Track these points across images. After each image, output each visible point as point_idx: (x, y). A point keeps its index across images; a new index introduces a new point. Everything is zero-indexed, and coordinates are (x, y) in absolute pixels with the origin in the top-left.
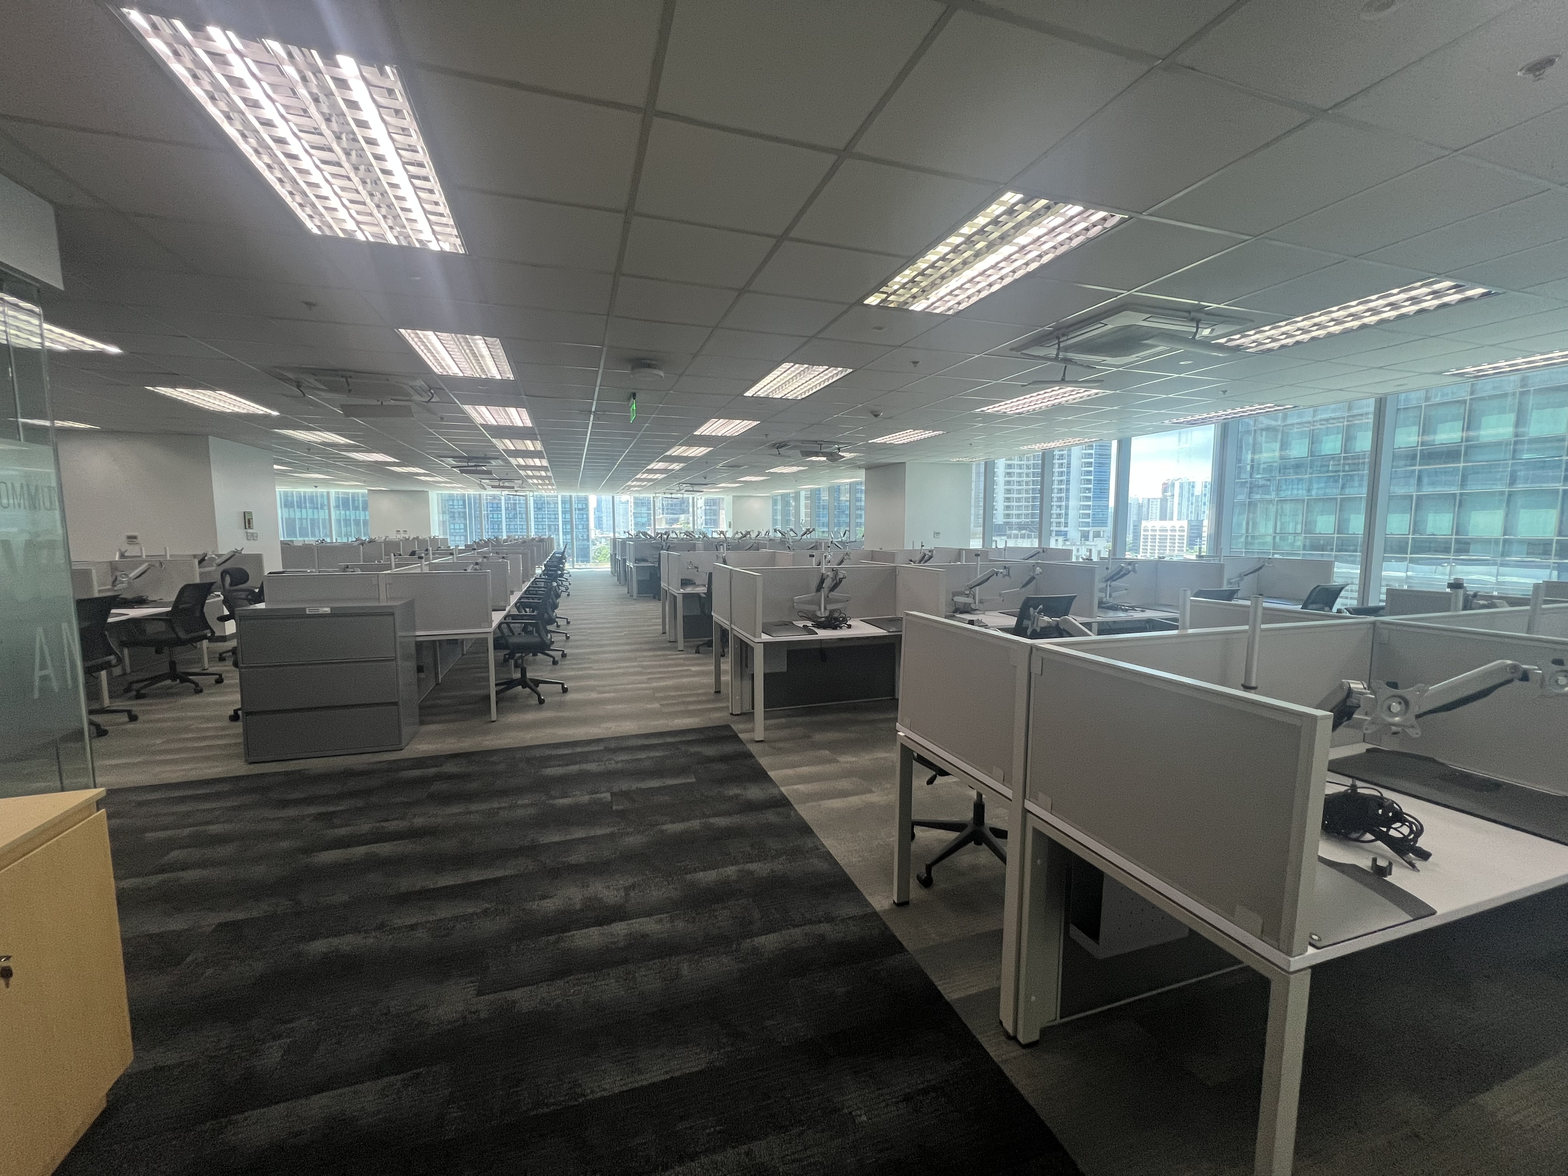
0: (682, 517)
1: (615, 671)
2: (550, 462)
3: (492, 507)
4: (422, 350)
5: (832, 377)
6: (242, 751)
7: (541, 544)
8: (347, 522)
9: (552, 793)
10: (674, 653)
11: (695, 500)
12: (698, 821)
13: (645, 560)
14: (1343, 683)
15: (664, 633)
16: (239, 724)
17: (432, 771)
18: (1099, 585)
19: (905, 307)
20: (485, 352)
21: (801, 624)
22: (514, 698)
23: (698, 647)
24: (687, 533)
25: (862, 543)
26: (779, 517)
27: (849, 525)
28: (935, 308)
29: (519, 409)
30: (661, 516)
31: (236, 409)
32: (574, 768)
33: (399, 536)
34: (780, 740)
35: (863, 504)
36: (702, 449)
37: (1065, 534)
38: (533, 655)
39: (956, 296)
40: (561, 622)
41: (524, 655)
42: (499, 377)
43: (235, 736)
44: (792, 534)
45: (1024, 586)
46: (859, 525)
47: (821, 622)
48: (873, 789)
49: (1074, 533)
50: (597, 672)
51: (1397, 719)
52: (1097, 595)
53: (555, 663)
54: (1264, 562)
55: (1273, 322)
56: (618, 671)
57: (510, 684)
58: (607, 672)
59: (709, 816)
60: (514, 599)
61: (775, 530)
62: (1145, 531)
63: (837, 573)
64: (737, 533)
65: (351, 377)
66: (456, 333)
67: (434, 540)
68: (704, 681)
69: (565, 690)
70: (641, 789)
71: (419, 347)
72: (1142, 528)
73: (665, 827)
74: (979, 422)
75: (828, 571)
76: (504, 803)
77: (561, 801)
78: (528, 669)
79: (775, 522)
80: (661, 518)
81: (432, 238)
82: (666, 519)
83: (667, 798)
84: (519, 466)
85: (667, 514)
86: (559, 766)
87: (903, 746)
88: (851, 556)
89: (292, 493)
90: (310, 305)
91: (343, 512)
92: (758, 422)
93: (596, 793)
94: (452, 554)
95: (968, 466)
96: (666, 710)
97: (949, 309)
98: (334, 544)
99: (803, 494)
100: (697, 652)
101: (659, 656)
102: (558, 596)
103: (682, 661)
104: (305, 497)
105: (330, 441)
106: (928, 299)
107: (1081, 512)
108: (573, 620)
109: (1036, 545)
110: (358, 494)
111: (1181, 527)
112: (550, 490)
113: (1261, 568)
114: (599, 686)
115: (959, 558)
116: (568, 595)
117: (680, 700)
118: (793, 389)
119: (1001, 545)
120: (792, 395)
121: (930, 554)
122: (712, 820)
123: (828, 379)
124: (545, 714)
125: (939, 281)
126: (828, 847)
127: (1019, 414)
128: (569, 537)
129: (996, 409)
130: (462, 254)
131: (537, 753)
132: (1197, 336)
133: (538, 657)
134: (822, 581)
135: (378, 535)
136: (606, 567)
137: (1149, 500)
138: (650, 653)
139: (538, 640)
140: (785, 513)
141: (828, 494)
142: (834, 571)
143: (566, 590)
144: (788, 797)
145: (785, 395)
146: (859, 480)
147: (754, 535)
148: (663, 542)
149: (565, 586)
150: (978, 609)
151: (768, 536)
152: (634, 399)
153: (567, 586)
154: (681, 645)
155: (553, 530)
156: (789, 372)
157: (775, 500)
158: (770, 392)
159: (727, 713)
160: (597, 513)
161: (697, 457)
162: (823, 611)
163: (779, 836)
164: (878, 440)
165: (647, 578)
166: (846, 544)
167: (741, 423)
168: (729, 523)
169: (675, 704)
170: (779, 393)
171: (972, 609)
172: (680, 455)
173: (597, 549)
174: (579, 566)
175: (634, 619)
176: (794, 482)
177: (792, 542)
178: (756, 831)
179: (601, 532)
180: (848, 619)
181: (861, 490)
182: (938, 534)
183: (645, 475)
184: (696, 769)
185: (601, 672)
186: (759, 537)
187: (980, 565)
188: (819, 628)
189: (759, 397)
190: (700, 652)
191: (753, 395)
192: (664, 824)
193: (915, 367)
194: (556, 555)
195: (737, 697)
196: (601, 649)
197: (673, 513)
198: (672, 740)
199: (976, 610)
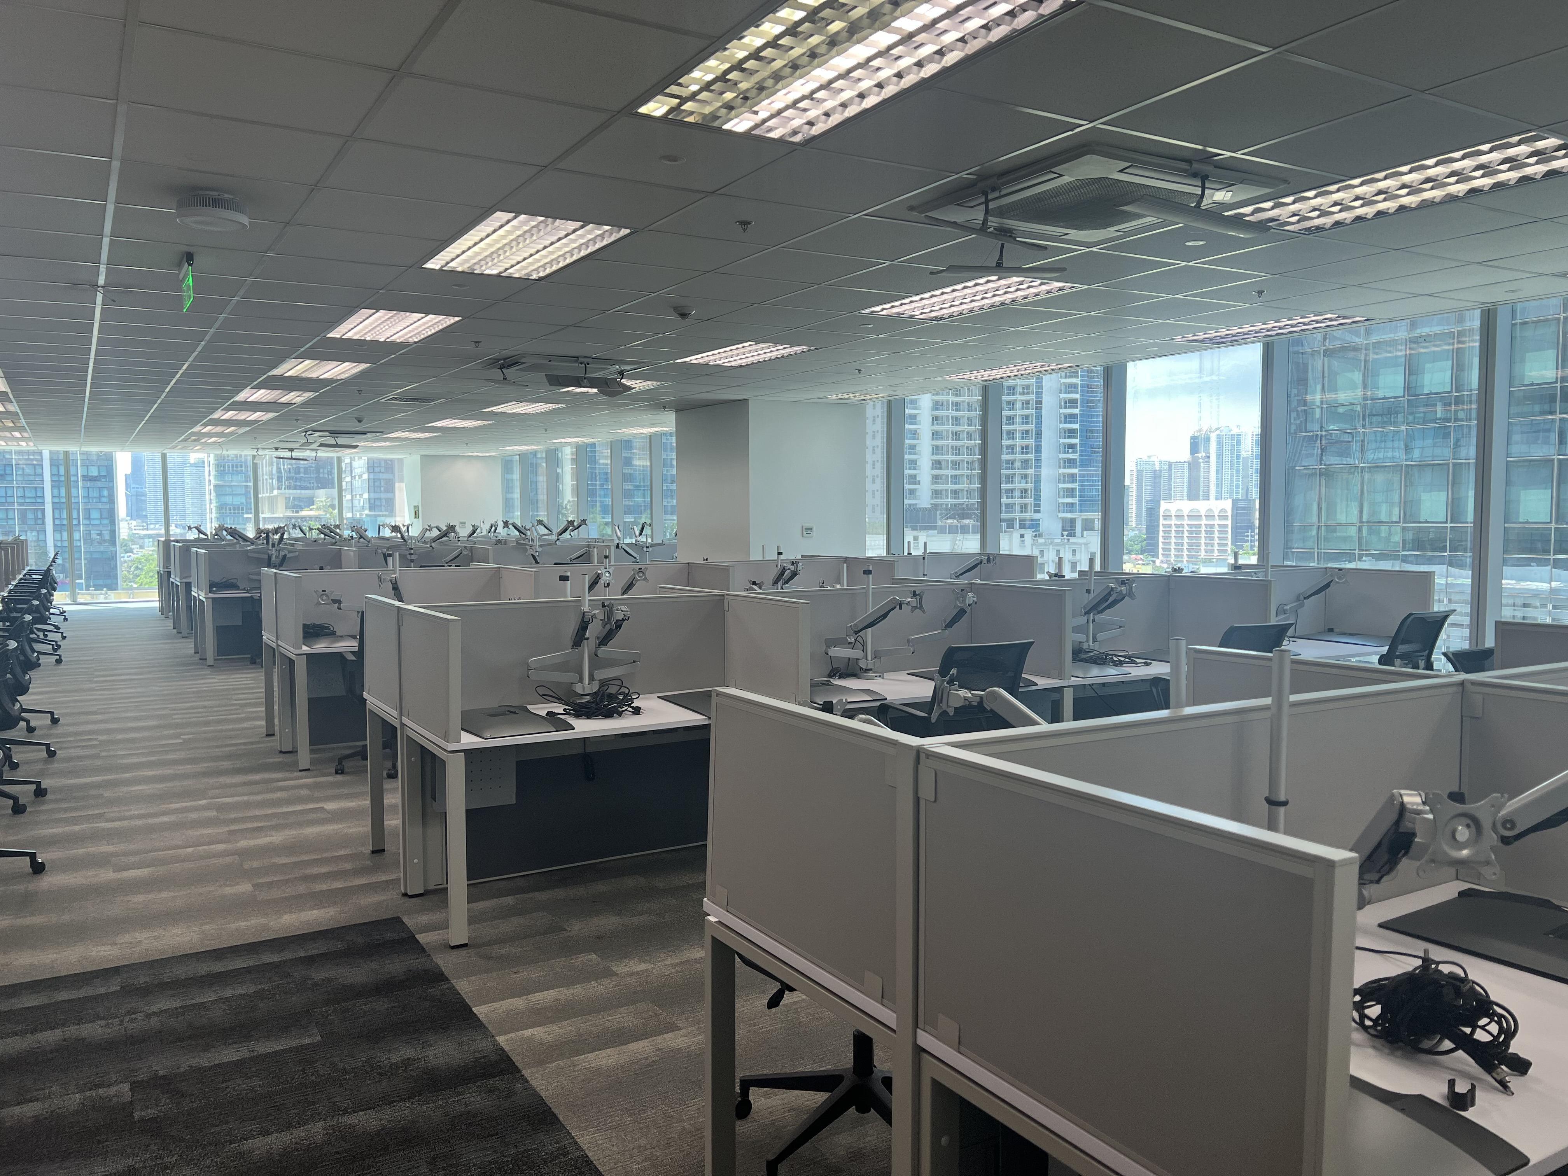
0: (322, 496)
1: (157, 820)
5: (594, 240)
10: (288, 775)
11: (344, 463)
12: (320, 1124)
13: (233, 586)
14: (1393, 795)
15: (270, 735)
18: (1072, 621)
19: (716, 124)
21: (541, 710)
23: (340, 761)
24: (326, 530)
25: (673, 547)
26: (517, 495)
27: (649, 510)
28: (770, 130)
30: (275, 492)
32: (50, 1037)
34: (501, 941)
35: (674, 471)
36: (347, 365)
37: (1035, 525)
39: (805, 110)
40: (36, 721)
44: (543, 531)
45: (949, 625)
46: (667, 513)
47: (581, 705)
48: (680, 1024)
49: (1050, 523)
50: (116, 824)
51: (1465, 852)
52: (1071, 638)
53: (18, 809)
54: (1331, 575)
55: (1320, 185)
56: (165, 819)
58: (139, 822)
59: (346, 1112)
61: (506, 524)
62: (1166, 517)
63: (611, 611)
64: (429, 528)
68: (351, 831)
69: (38, 868)
70: (199, 1070)
72: (1161, 514)
73: (247, 1145)
74: (872, 332)
75: (594, 607)
79: (508, 504)
80: (275, 496)
82: (287, 499)
83: (256, 1082)
85: (289, 488)
87: (714, 939)
88: (647, 574)
92: (457, 319)
93: (99, 1086)
95: (856, 409)
96: (263, 896)
97: (795, 133)
99: (564, 453)
100: (340, 771)
101: (256, 783)
103: (304, 792)
106: (756, 113)
107: (1061, 486)
108: (66, 714)
109: (977, 548)
111: (1221, 511)
112: (20, 440)
113: (1328, 585)
114: (116, 854)
115: (836, 577)
116: (59, 662)
117: (298, 873)
118: (520, 258)
119: (919, 549)
120: (518, 271)
121: (792, 568)
122: (351, 1120)
123: (586, 244)
125: (769, 83)
126: (585, 1147)
127: (936, 319)
129: (896, 310)
132: (1205, 202)
134: (584, 626)
136: (150, 599)
137: (1170, 464)
140: (529, 486)
141: (609, 454)
142: (604, 606)
143: (55, 650)
144: (510, 1054)
145: (506, 270)
146: (664, 429)
147: (463, 532)
148: (273, 552)
149: (54, 643)
150: (871, 669)
151: (496, 534)
152: (190, 265)
153: (56, 642)
154: (304, 757)
155: (32, 522)
156: (507, 227)
157: (507, 465)
158: (475, 264)
159: (394, 893)
160: (133, 486)
161: (338, 380)
162: (587, 683)
163: (489, 1136)
164: (694, 359)
165: (239, 622)
166: (645, 549)
167: (422, 318)
168: (415, 507)
169: (286, 882)
170: (493, 265)
171: (861, 668)
172: (303, 375)
173: (131, 561)
174: (93, 598)
175: (205, 707)
176: (544, 432)
177: (541, 546)
178: (441, 1131)
179: (145, 524)
180: (633, 697)
181: (669, 447)
182: (809, 532)
183: (231, 413)
184: (323, 1016)
185: (125, 823)
186: (476, 537)
187: (873, 588)
188: (578, 716)
189: (453, 272)
190: (346, 770)
191: (443, 267)
192: (246, 1139)
193: (744, 230)
194: (34, 576)
195: (416, 861)
196: (127, 775)
197: (301, 488)
198: (275, 958)
199: (867, 670)
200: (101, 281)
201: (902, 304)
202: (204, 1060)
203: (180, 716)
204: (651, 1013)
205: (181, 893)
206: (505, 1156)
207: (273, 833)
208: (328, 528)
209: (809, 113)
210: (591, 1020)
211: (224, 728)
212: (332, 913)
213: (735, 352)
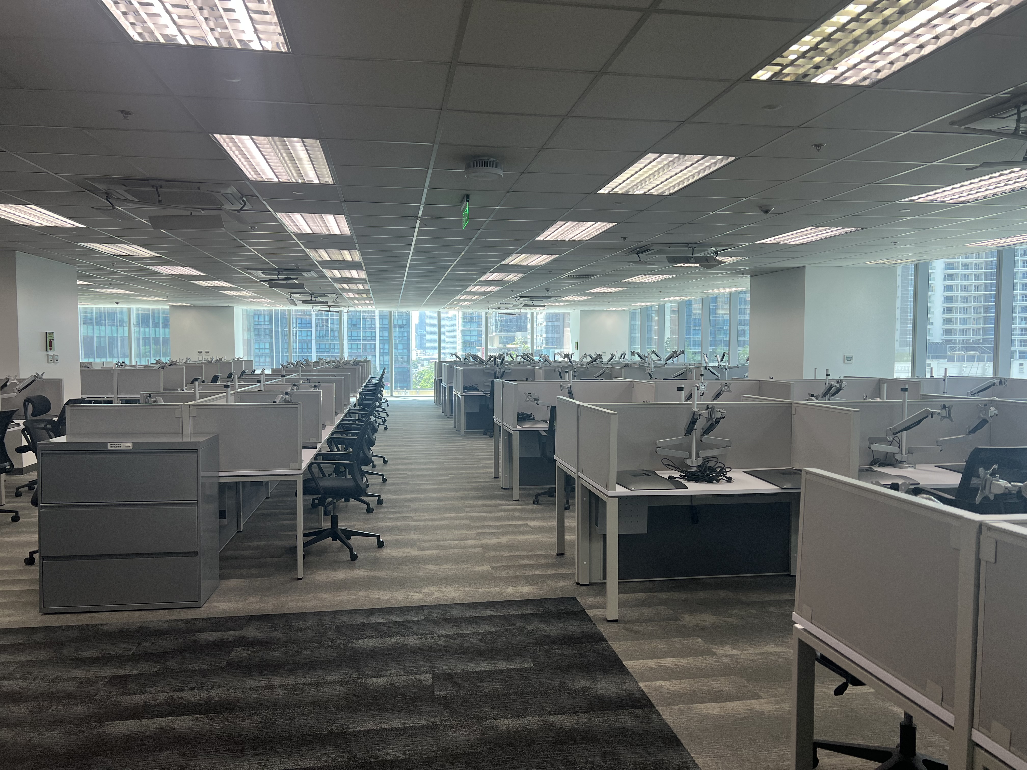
0: (519, 335)
1: (439, 523)
2: (368, 273)
3: (301, 323)
4: (237, 156)
5: (709, 167)
6: (37, 599)
7: (356, 368)
8: (146, 340)
9: (365, 669)
10: (507, 502)
11: (535, 315)
12: (536, 718)
13: (475, 389)
15: (496, 478)
16: (35, 568)
17: (233, 634)
19: (806, 80)
20: (303, 154)
21: (665, 474)
22: (323, 551)
23: (537, 496)
24: (526, 357)
25: (746, 369)
26: (638, 335)
27: (728, 344)
28: (846, 79)
29: (336, 216)
30: (494, 334)
31: (45, 223)
32: (390, 641)
33: (200, 358)
34: (640, 621)
35: (747, 317)
36: (545, 256)
38: (345, 501)
39: (874, 62)
40: (377, 461)
41: (335, 501)
42: (316, 181)
43: (32, 581)
44: (654, 357)
45: (972, 432)
46: (741, 344)
47: (691, 473)
48: (762, 695)
50: (418, 523)
53: (369, 510)
56: (443, 522)
57: (319, 535)
58: (430, 523)
59: (550, 713)
60: (326, 434)
61: (633, 353)
63: (713, 411)
64: (585, 356)
65: (161, 187)
66: (273, 136)
67: (238, 362)
68: (544, 540)
69: (381, 545)
70: (467, 672)
71: (233, 152)
73: (495, 723)
74: (908, 214)
75: (701, 409)
76: (311, 678)
77: (375, 680)
78: (340, 516)
79: (632, 341)
80: (494, 336)
81: (255, 37)
82: (500, 338)
83: (499, 686)
84: (335, 279)
85: (501, 331)
86: (372, 637)
87: (801, 643)
88: (731, 387)
89: (92, 309)
90: (126, 113)
91: (142, 329)
92: (614, 224)
93: (415, 673)
94: (259, 382)
95: (890, 270)
96: (497, 574)
97: (865, 79)
98: (133, 368)
99: (668, 306)
100: (536, 503)
101: (490, 506)
102: (375, 430)
103: (517, 514)
104: (105, 313)
105: (135, 254)
106: (836, 68)
108: (391, 459)
109: (990, 373)
110: (158, 309)
112: (367, 305)
114: (418, 541)
115: (877, 392)
116: (386, 429)
117: (515, 563)
118: (659, 182)
119: (938, 373)
121: (838, 385)
122: (554, 718)
123: (704, 170)
124: (358, 573)
125: (850, 46)
127: (964, 202)
128: (386, 358)
129: (930, 198)
130: (285, 53)
131: (348, 620)
133: (350, 503)
134: (693, 421)
135: (179, 356)
136: (429, 395)
138: (480, 502)
139: (351, 484)
140: (646, 330)
141: (701, 307)
142: (708, 408)
143: (384, 422)
144: (648, 695)
145: (649, 190)
146: (741, 289)
147: (605, 358)
148: (497, 369)
149: (383, 418)
150: (905, 461)
151: (624, 360)
152: (468, 201)
153: (384, 418)
154: (516, 493)
155: (369, 351)
156: (654, 163)
157: (633, 315)
158: (630, 188)
159: (571, 582)
160: (419, 330)
161: (538, 266)
162: (694, 459)
163: (637, 745)
164: (768, 241)
165: (478, 410)
166: (724, 370)
167: (593, 225)
168: (576, 342)
169: (509, 567)
170: (641, 188)
171: (897, 460)
172: (519, 264)
173: (417, 373)
174: (399, 394)
175: (461, 459)
176: (659, 293)
177: (654, 368)
178: (607, 736)
179: (424, 352)
180: (727, 470)
181: (743, 300)
182: (849, 359)
183: (477, 287)
184: (534, 652)
185: (423, 523)
186: (613, 362)
187: (908, 402)
188: (689, 480)
189: (616, 195)
190: (540, 502)
191: (610, 192)
192: (494, 719)
193: (818, 150)
194: (373, 381)
195: (585, 563)
196: (423, 496)
197: (508, 331)
198: (505, 613)
199: (902, 462)
200: (420, 214)
201: (936, 193)
202: (470, 668)
203: (448, 463)
204: (741, 684)
205: (453, 567)
206: (649, 761)
207: (501, 537)
208: (527, 355)
209: (877, 64)
210: (700, 682)
211: (471, 471)
212: (536, 590)
213: (800, 234)
